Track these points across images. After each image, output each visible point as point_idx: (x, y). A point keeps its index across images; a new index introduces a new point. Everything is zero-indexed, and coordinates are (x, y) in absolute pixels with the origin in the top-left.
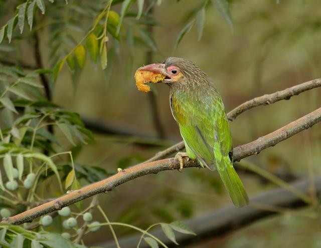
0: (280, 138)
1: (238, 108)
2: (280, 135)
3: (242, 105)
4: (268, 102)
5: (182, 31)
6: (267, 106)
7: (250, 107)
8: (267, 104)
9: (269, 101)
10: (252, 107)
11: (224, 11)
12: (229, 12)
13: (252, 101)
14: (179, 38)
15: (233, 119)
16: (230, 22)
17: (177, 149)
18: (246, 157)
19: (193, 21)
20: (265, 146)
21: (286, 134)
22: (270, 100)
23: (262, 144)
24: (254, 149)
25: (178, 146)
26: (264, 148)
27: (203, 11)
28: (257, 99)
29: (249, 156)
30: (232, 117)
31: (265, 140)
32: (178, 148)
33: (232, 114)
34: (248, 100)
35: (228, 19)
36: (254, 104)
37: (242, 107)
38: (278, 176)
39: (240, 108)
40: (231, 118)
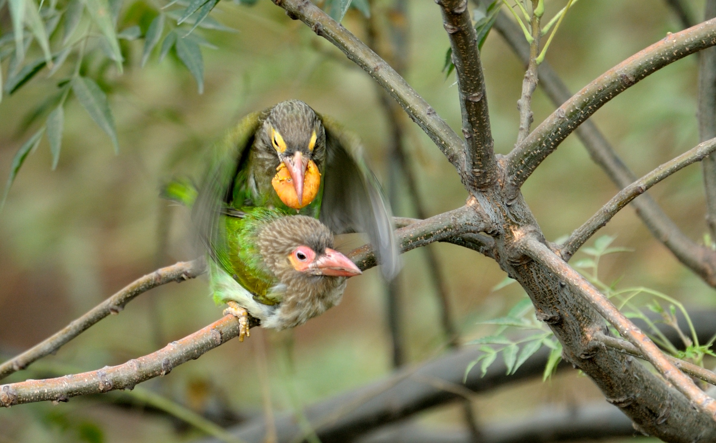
0: (208, 343)
1: (127, 288)
2: (209, 338)
3: (135, 283)
4: (184, 276)
5: (22, 152)
6: (183, 282)
7: (151, 286)
8: (183, 279)
9: (186, 274)
10: (155, 285)
11: (99, 111)
12: (107, 113)
13: (153, 275)
14: (16, 163)
15: (120, 309)
16: (110, 132)
17: (16, 367)
18: (145, 379)
19: (42, 131)
20: (180, 360)
21: (219, 336)
22: (188, 272)
23: (174, 355)
24: (160, 365)
25: (16, 362)
26: (179, 362)
27: (59, 112)
28: (164, 271)
29: (150, 378)
30: (118, 305)
31: (180, 347)
32: (17, 365)
33: (116, 300)
34: (147, 273)
35: (107, 127)
36: (158, 281)
37: (135, 286)
38: (207, 416)
39: (132, 288)
40: (116, 307)
